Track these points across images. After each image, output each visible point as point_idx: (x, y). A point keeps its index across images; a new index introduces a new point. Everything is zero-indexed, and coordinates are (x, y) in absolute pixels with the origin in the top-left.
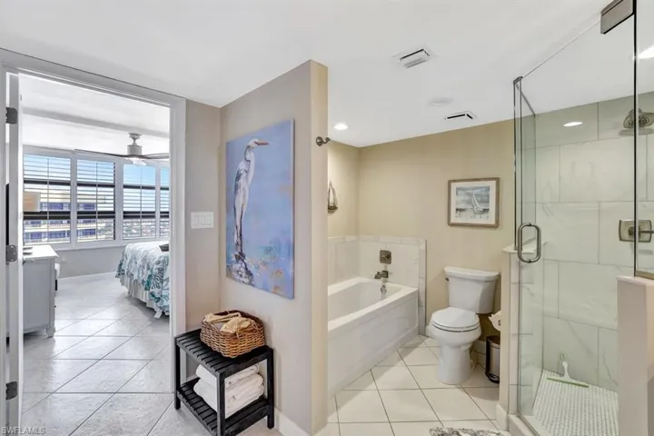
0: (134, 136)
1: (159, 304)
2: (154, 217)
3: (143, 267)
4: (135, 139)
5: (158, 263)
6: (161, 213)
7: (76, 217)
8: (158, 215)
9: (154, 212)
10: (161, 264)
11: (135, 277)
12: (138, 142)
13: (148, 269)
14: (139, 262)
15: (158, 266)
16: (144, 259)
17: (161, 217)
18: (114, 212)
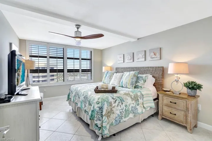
0: (78, 26)
1: (100, 131)
2: (79, 72)
3: (85, 102)
4: (78, 28)
5: (98, 103)
6: (82, 70)
7: (49, 72)
8: (80, 71)
9: (79, 70)
10: (100, 104)
11: (79, 105)
12: (79, 30)
13: (90, 104)
14: (82, 98)
15: (99, 105)
16: (86, 97)
17: (82, 72)
18: (63, 70)
